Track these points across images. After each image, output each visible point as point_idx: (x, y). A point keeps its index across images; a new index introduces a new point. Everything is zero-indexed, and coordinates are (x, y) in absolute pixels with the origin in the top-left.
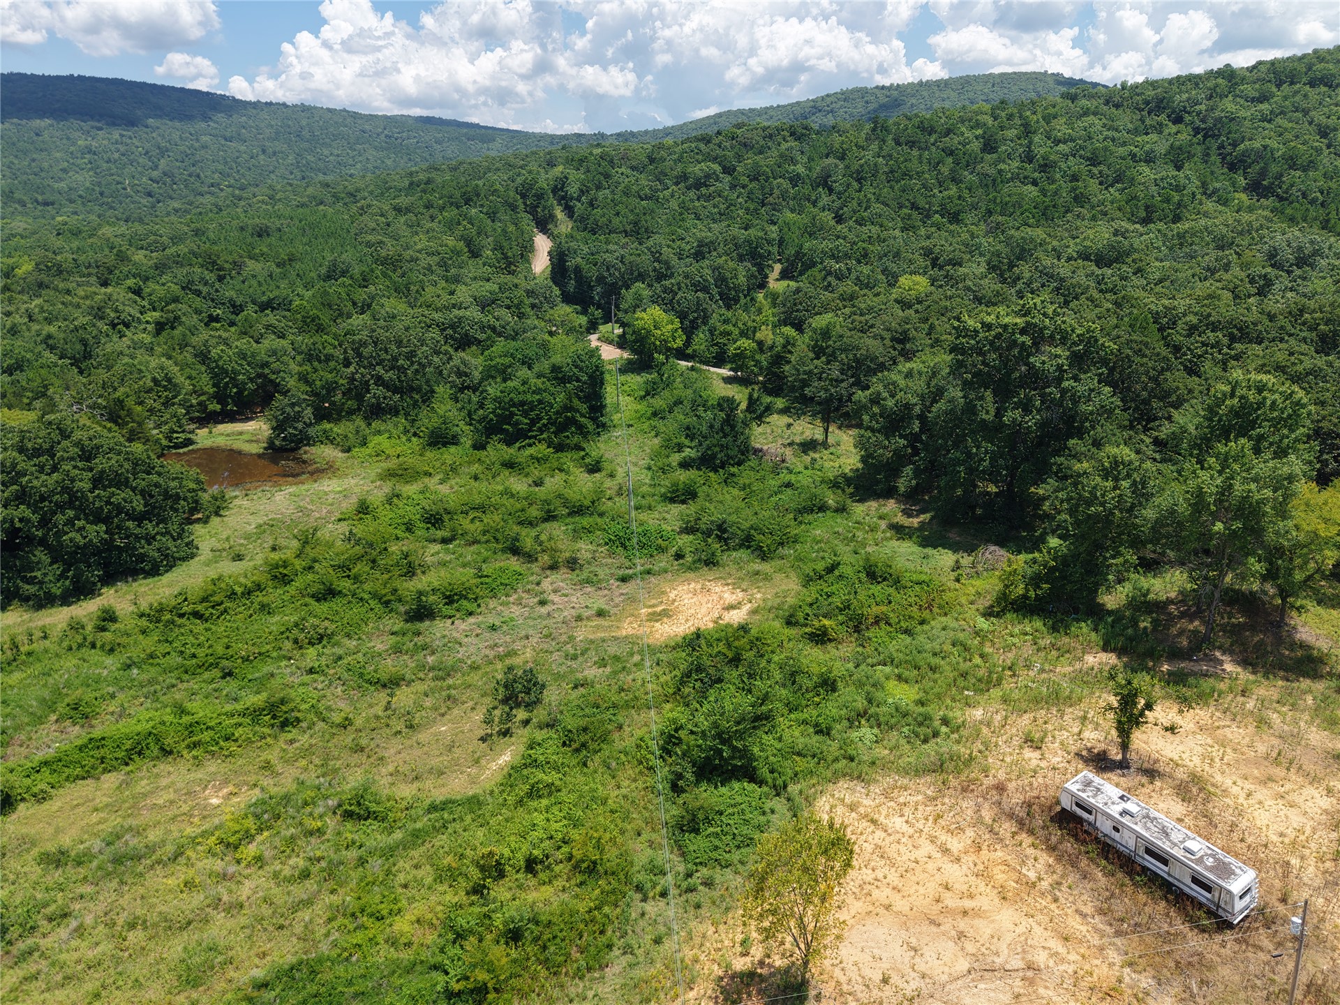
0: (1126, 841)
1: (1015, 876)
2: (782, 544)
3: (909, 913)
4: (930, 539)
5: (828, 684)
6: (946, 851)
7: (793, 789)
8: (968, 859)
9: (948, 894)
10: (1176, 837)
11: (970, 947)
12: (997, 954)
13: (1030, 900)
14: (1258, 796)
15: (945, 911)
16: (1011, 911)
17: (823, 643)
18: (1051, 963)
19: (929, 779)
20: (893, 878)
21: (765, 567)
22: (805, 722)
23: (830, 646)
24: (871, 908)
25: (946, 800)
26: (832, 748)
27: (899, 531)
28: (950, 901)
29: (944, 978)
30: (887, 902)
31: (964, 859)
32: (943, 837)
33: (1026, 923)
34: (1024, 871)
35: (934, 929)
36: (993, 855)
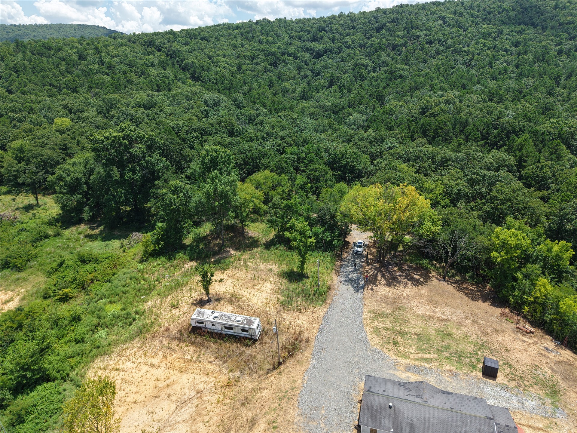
0: (218, 327)
1: (183, 361)
2: (29, 260)
3: (145, 399)
4: (106, 237)
5: (76, 319)
6: (153, 366)
7: (72, 374)
8: (163, 364)
9: (159, 382)
10: (233, 318)
11: (174, 398)
12: (185, 394)
13: (191, 367)
14: (252, 293)
15: (160, 390)
16: (185, 375)
17: (67, 301)
18: (205, 386)
19: (137, 340)
20: (134, 388)
21: (22, 275)
22: (69, 341)
23: (71, 301)
24: (128, 407)
25: (147, 345)
26: (87, 346)
27: (90, 237)
28: (161, 384)
29: (168, 416)
30: (134, 400)
31: (161, 365)
32: (150, 361)
33: (192, 377)
34: (186, 357)
35: (157, 399)
36: (172, 358)
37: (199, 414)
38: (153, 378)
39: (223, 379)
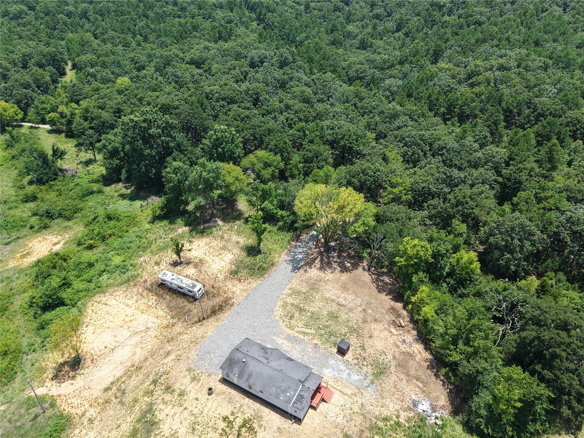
0: (174, 287)
1: (146, 306)
2: (75, 212)
3: (115, 327)
4: (132, 198)
5: (91, 265)
6: (127, 305)
7: (79, 303)
8: (134, 306)
10: (184, 281)
11: (131, 329)
12: (138, 328)
13: (150, 311)
14: (215, 260)
15: (125, 322)
16: (144, 316)
17: (91, 249)
18: (153, 325)
20: (111, 319)
21: (70, 223)
22: (83, 280)
23: (94, 249)
25: (129, 290)
26: (92, 285)
27: (123, 197)
28: (127, 319)
29: (123, 340)
30: (108, 326)
34: (149, 303)
36: (141, 302)
37: (141, 343)
38: (125, 314)
39: (165, 322)
